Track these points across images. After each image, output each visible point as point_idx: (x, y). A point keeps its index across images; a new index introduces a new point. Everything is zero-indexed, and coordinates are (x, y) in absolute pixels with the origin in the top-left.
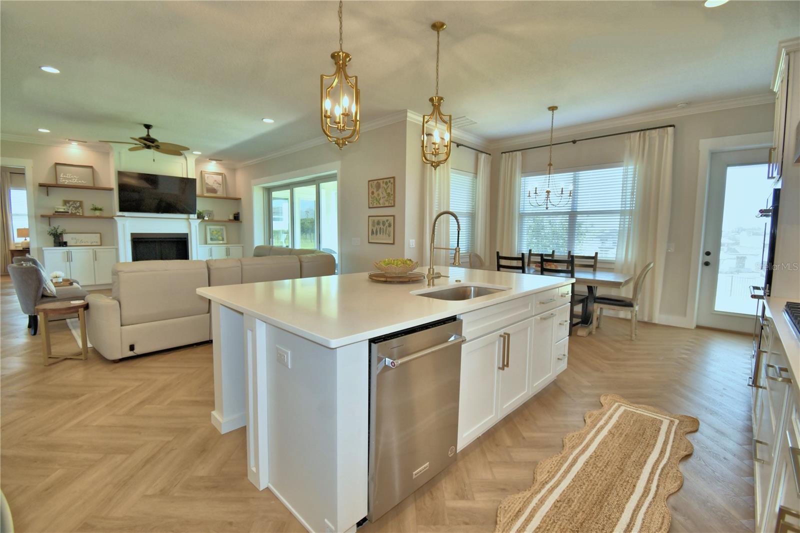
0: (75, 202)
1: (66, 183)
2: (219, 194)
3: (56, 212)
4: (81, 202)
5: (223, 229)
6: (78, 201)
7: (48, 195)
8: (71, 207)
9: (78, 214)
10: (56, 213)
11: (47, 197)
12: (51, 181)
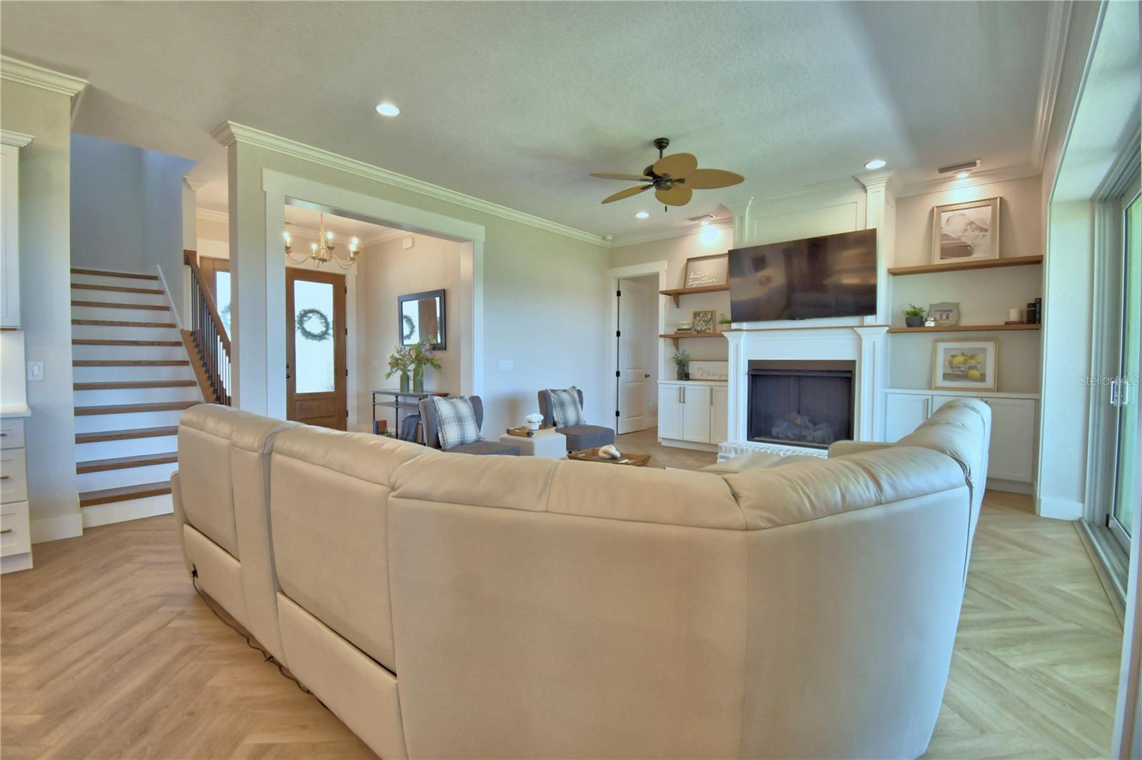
0: (705, 313)
1: (694, 286)
2: (977, 256)
3: (678, 330)
4: (712, 313)
5: (984, 350)
6: (709, 312)
7: (678, 307)
8: (701, 322)
9: (708, 331)
10: (679, 332)
11: (678, 309)
12: (681, 287)
